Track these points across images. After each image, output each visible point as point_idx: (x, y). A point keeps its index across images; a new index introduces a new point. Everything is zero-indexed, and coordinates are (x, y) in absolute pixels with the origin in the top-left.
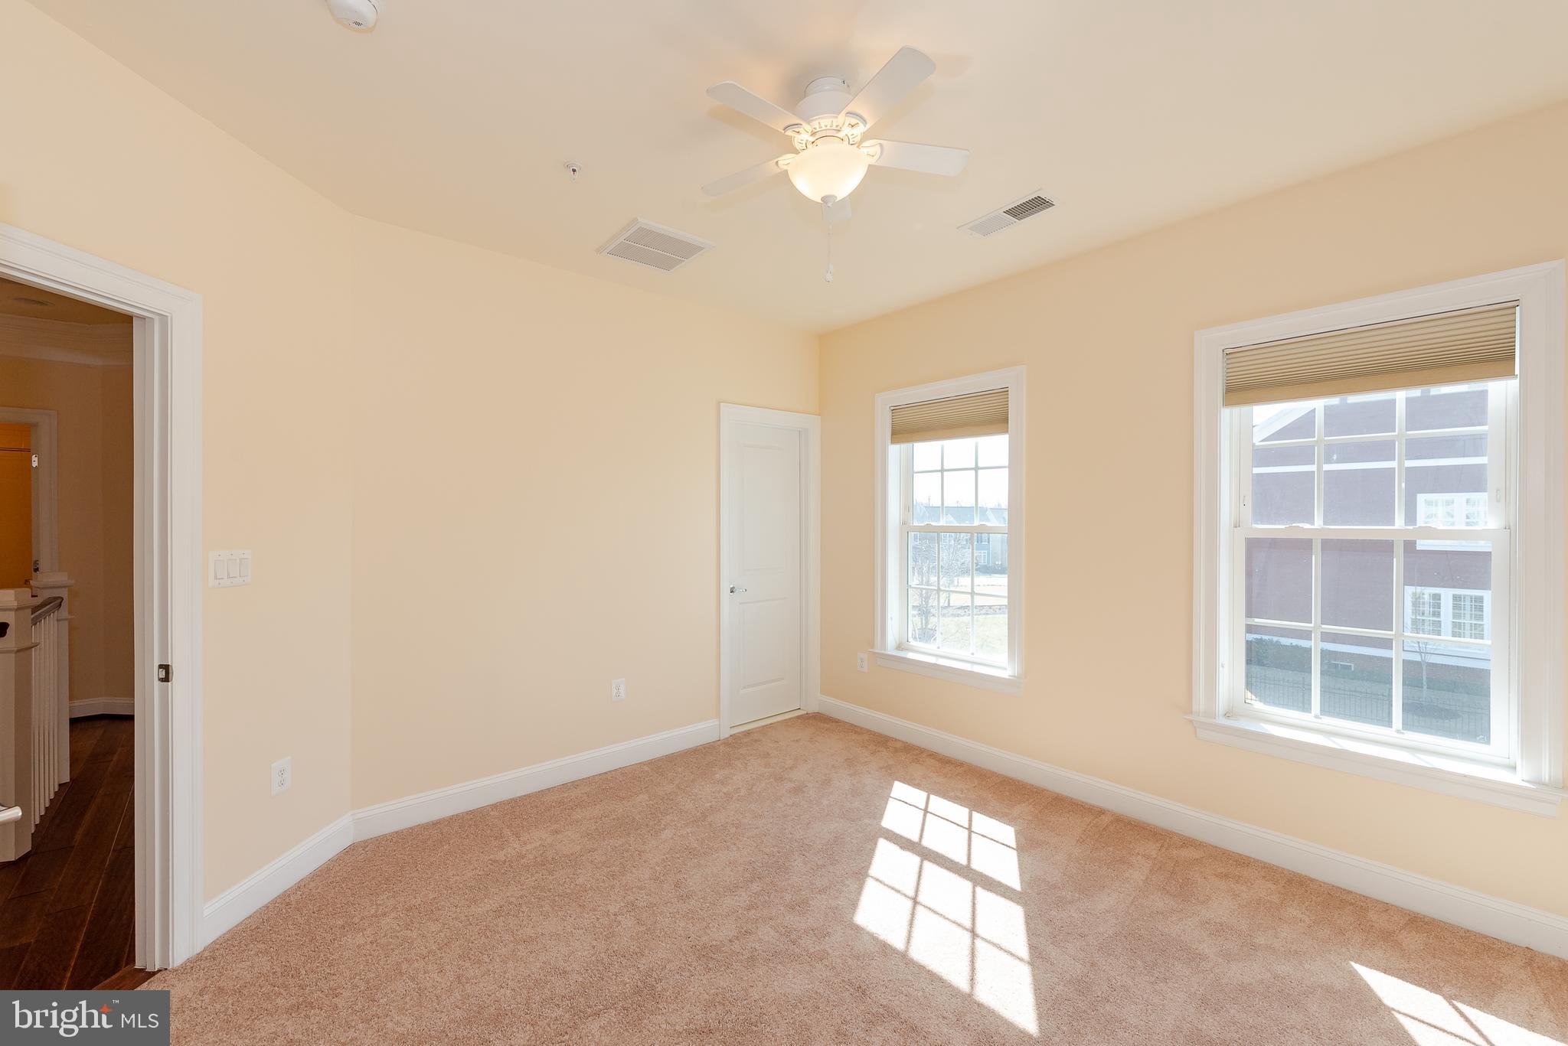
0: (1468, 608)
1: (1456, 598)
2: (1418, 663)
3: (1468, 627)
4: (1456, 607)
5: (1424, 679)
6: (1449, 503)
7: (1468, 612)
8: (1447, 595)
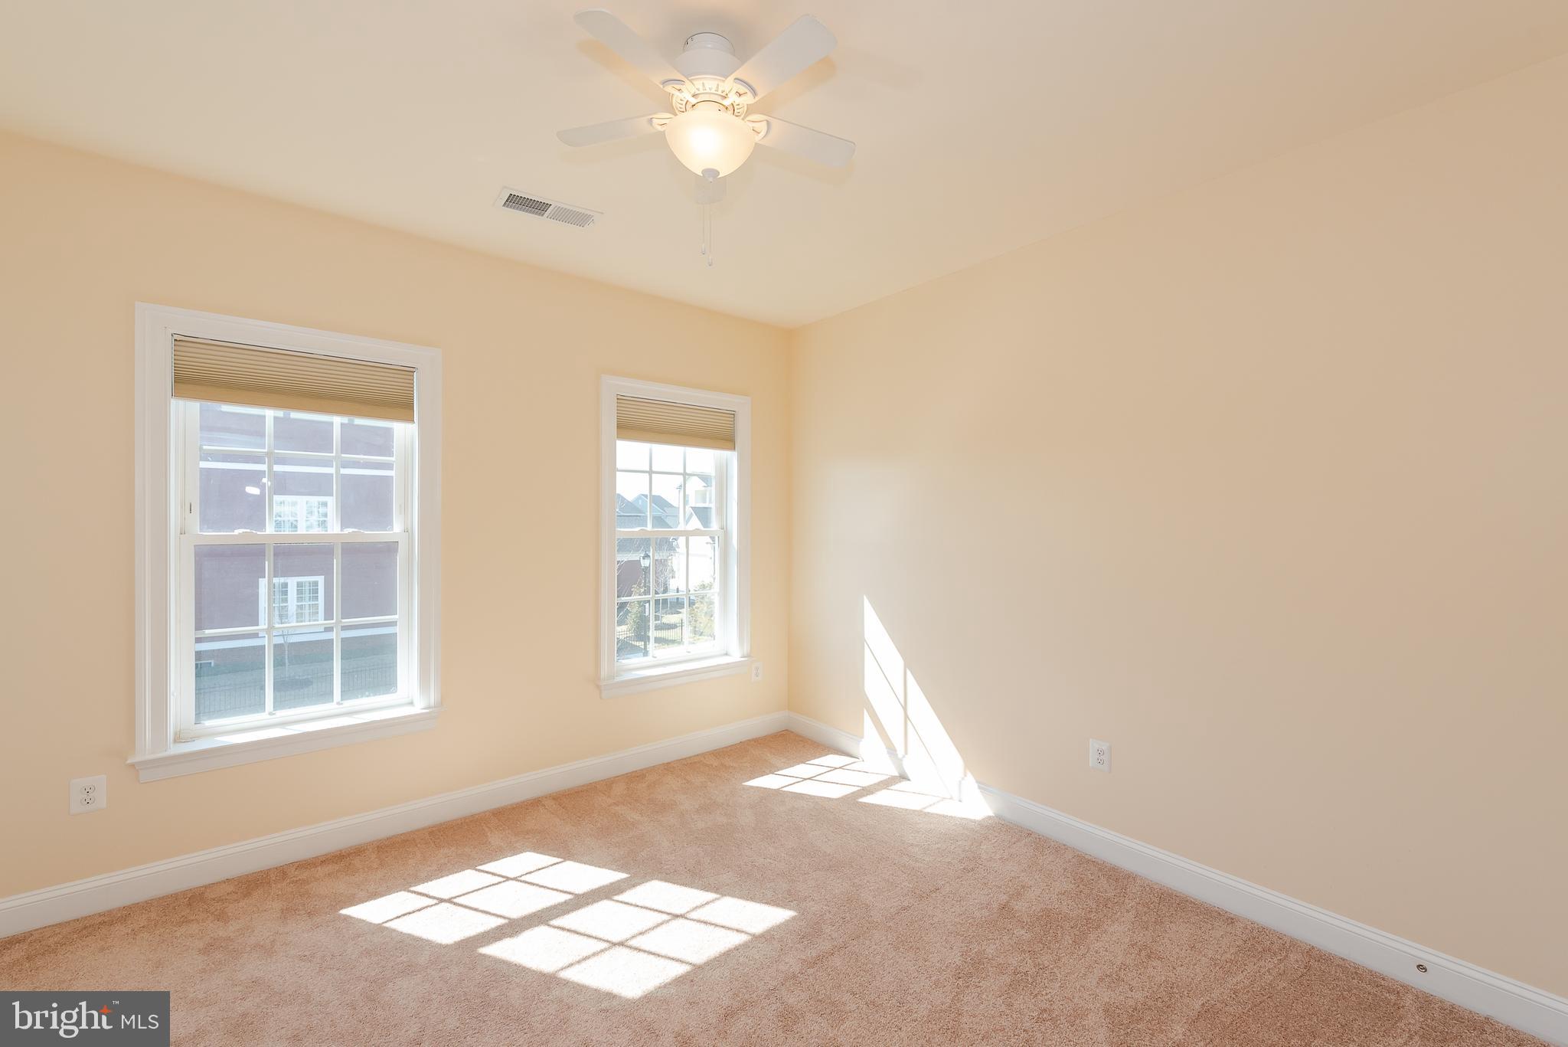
0: (308, 591)
1: (299, 585)
2: (281, 645)
3: (307, 608)
4: (300, 592)
5: (286, 657)
6: (294, 504)
7: (307, 595)
8: (292, 582)
